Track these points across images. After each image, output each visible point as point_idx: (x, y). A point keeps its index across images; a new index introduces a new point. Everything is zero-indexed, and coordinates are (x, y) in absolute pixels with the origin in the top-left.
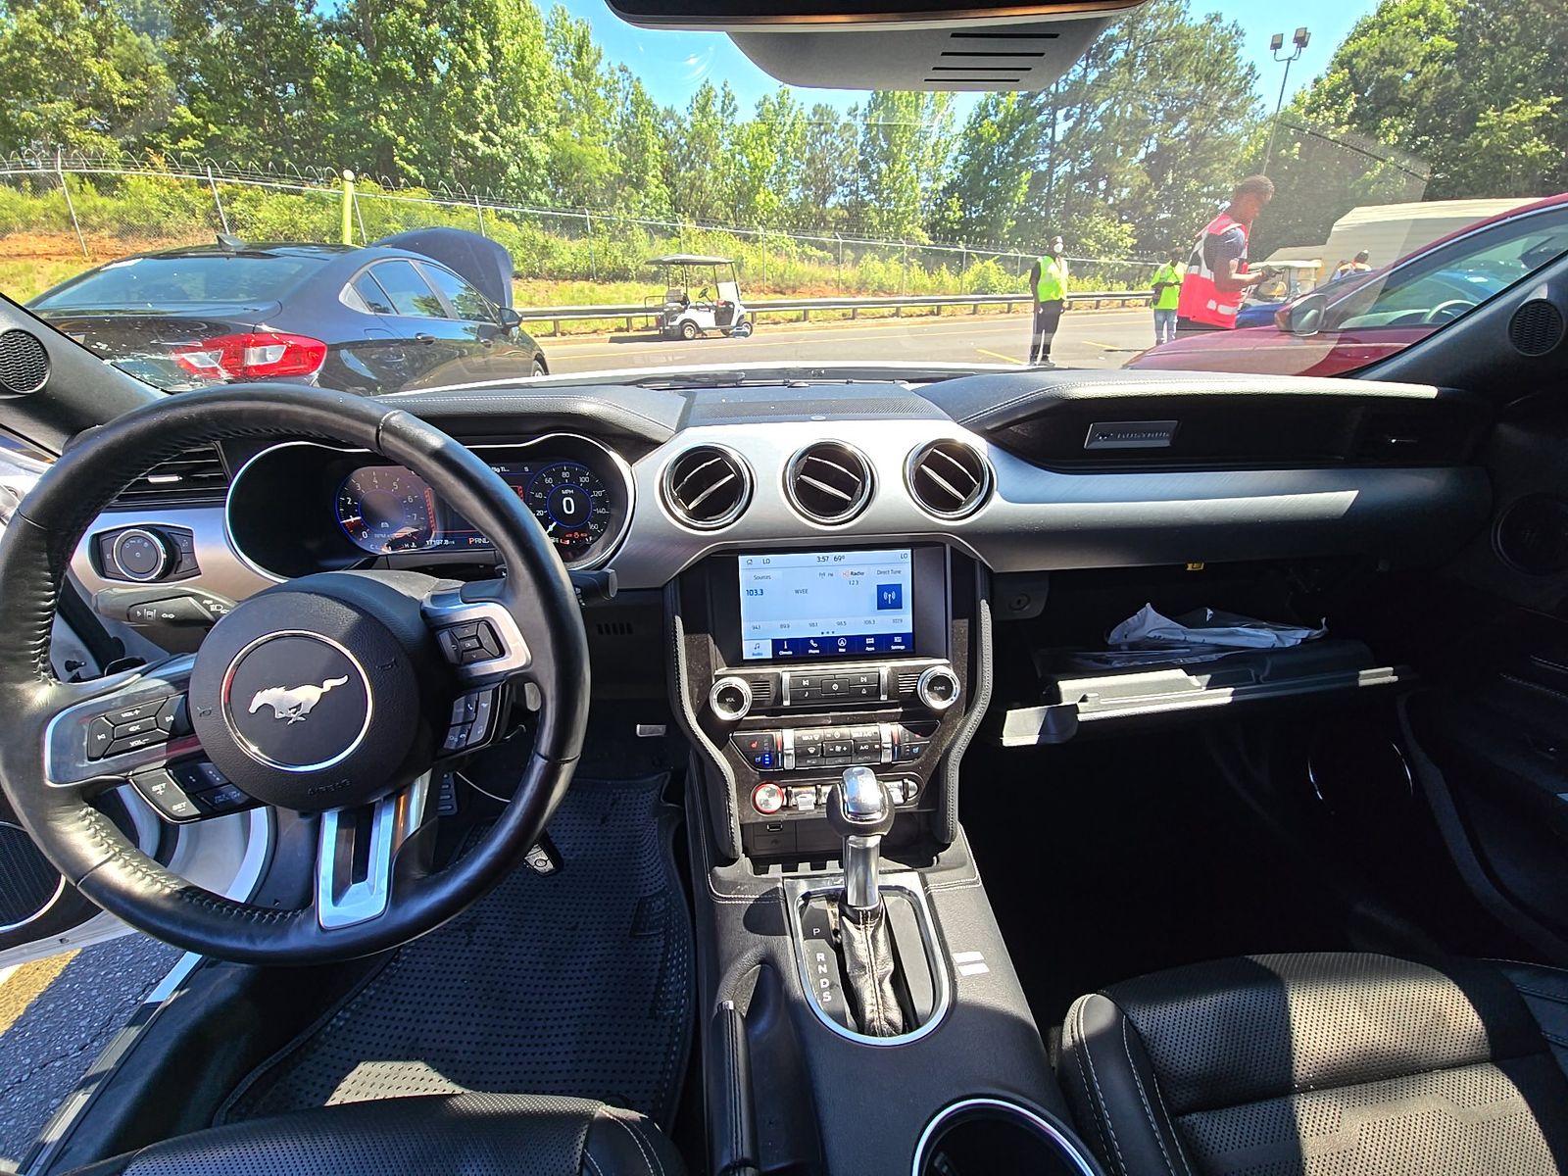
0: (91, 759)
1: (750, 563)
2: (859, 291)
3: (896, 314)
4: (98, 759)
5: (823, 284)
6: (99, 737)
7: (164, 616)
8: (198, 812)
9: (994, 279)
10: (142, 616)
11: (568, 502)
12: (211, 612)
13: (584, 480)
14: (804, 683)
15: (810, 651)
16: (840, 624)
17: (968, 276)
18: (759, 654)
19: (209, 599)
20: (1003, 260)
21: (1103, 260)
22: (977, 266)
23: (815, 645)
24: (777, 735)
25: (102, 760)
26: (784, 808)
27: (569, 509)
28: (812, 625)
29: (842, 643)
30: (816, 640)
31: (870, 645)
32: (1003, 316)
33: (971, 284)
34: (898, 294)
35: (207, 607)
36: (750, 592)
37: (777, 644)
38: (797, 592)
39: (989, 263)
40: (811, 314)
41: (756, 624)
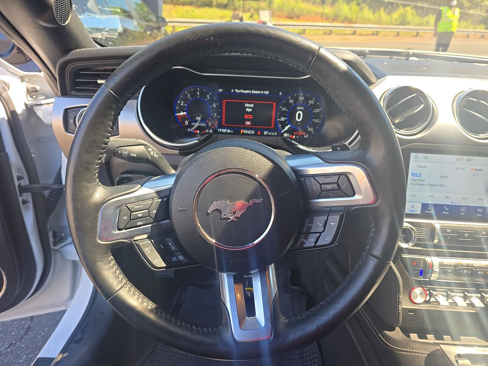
0: (119, 230)
1: (416, 157)
2: (333, 20)
3: (354, 33)
4: (122, 230)
5: (314, 15)
6: (124, 218)
7: (132, 155)
8: (165, 265)
9: (410, 18)
10: (121, 154)
11: (299, 114)
12: (151, 155)
13: (311, 102)
14: (448, 231)
15: (444, 212)
16: (464, 198)
17: (396, 15)
18: (413, 211)
19: (151, 148)
20: (416, 7)
21: (471, 12)
22: (401, 10)
23: (447, 209)
24: (428, 259)
25: (124, 231)
26: (426, 302)
27: (299, 118)
28: (447, 197)
29: (463, 210)
30: (448, 206)
31: (479, 213)
32: (413, 39)
33: (397, 20)
34: (355, 23)
35: (149, 152)
36: (413, 175)
37: (425, 206)
38: (441, 177)
39: (408, 9)
40: (307, 32)
41: (414, 193)
